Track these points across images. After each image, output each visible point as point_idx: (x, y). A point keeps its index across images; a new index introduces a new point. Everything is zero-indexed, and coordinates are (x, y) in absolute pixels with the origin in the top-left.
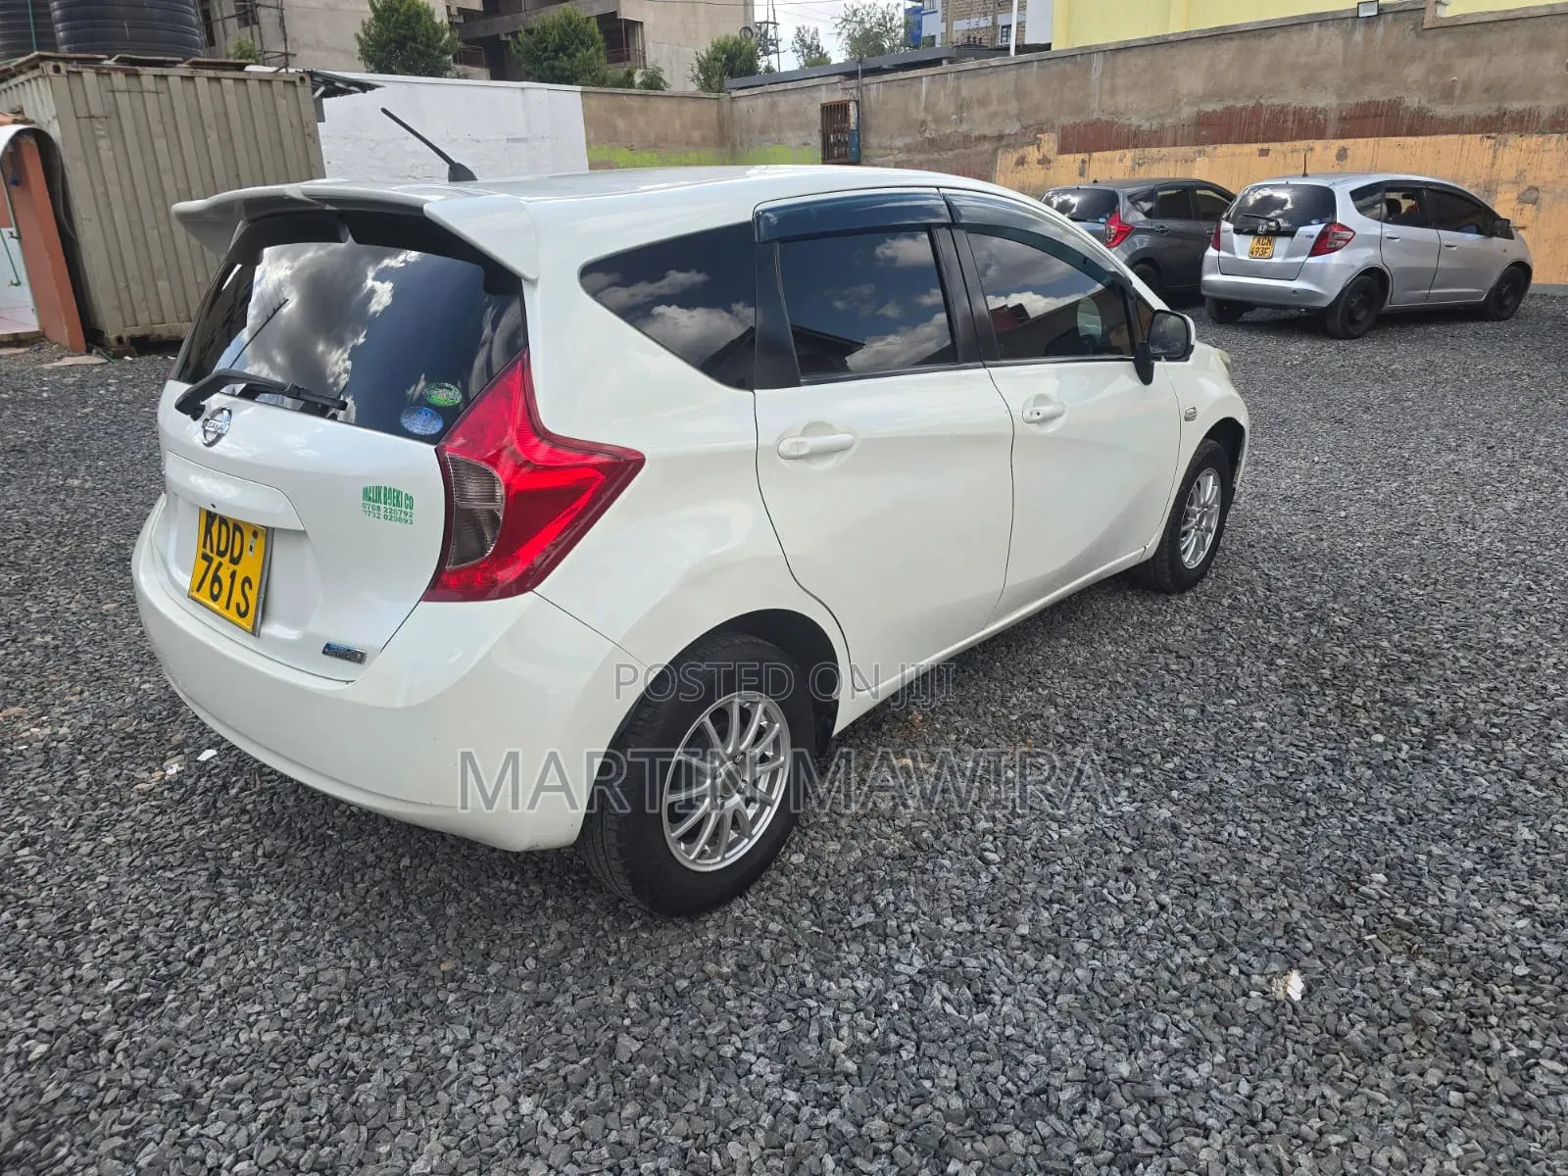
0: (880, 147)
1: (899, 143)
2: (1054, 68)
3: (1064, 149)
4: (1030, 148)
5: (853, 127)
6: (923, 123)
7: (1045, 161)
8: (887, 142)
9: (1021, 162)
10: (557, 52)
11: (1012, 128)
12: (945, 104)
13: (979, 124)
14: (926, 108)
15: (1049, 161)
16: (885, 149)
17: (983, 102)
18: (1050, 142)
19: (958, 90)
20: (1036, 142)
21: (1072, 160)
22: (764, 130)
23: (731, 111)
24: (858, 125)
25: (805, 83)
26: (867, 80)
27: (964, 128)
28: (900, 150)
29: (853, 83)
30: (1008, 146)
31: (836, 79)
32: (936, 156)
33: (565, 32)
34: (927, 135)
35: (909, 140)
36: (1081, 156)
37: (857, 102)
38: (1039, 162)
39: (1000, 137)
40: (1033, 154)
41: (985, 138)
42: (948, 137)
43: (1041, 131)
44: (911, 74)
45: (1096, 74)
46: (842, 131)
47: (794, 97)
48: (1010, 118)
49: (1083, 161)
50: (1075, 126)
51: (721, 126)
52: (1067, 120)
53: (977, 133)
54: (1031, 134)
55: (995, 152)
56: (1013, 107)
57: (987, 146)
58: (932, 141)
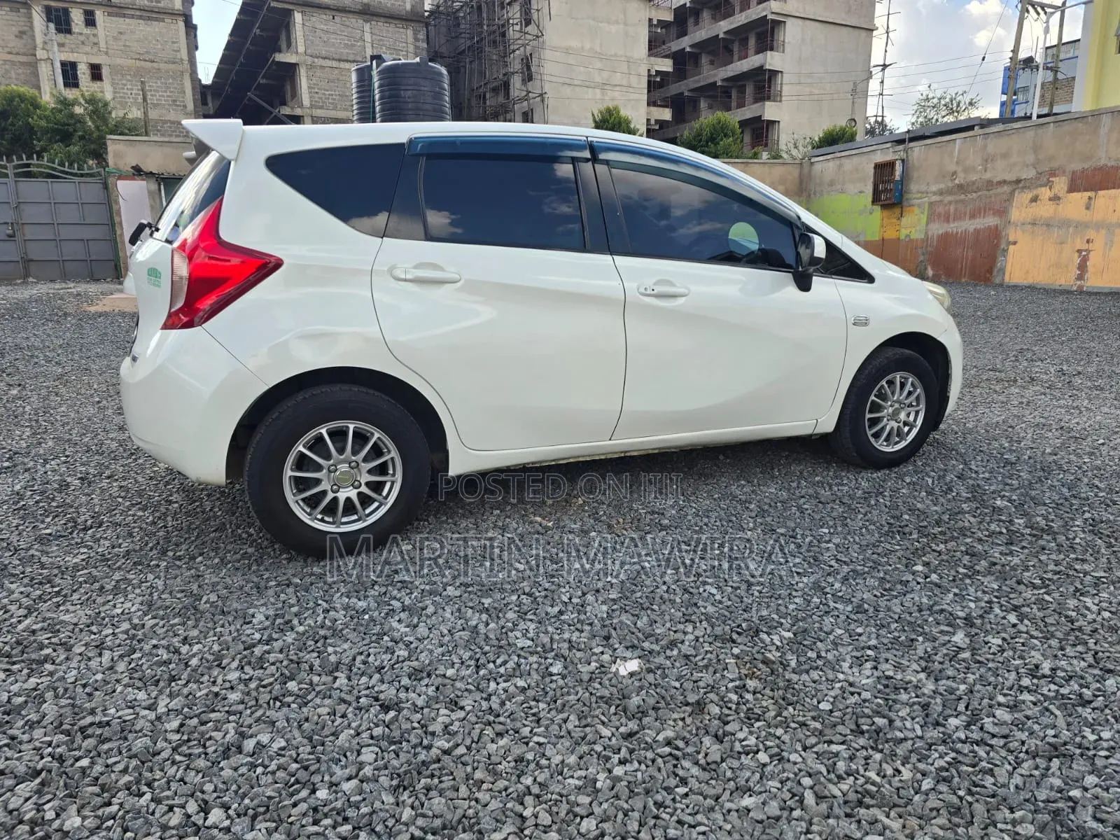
0: (919, 192)
1: (934, 188)
2: (1067, 127)
3: (1072, 189)
4: (1043, 189)
5: (897, 178)
6: (955, 173)
7: (1056, 199)
8: (924, 188)
9: (1035, 199)
10: (707, 142)
11: (1030, 174)
12: (974, 159)
13: (1000, 171)
14: (957, 163)
15: (1059, 198)
16: (923, 193)
17: (1005, 156)
18: (1061, 184)
19: (985, 146)
20: (1049, 184)
21: (1080, 197)
22: (832, 184)
23: (810, 171)
24: (902, 180)
25: (865, 150)
26: (912, 144)
27: (988, 176)
28: (935, 193)
29: (901, 147)
30: (1024, 187)
31: (889, 145)
32: (963, 197)
33: (714, 129)
34: (957, 182)
35: (942, 186)
36: (1089, 194)
37: (903, 161)
38: (1050, 199)
39: (1018, 181)
40: (1045, 193)
41: (1005, 182)
42: (974, 183)
43: (1054, 175)
44: (954, 136)
45: (1103, 131)
46: (889, 181)
47: (855, 159)
48: (1027, 166)
49: (1090, 198)
50: (1083, 171)
51: (801, 182)
52: (1077, 166)
53: (998, 179)
54: (1046, 177)
55: (1012, 193)
56: (1030, 158)
57: (1006, 188)
58: (960, 187)
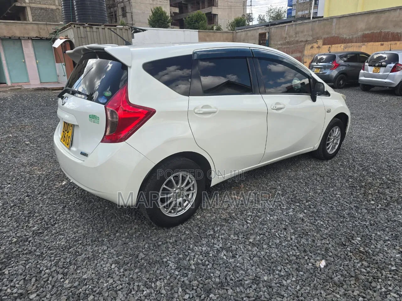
0: (274, 44)
1: (279, 43)
2: (322, 23)
3: (324, 44)
5: (267, 39)
6: (286, 38)
7: (319, 47)
8: (276, 43)
9: (312, 47)
10: (195, 22)
11: (310, 39)
12: (292, 33)
13: (301, 38)
14: (287, 34)
15: (320, 47)
16: (275, 44)
17: (302, 32)
18: (320, 42)
19: (296, 28)
20: (316, 42)
21: (326, 47)
22: (244, 40)
23: (236, 35)
24: (268, 39)
25: (255, 28)
26: (271, 27)
27: (297, 39)
28: (279, 45)
29: (267, 28)
30: (309, 43)
31: (263, 27)
32: (289, 46)
33: (197, 17)
35: (281, 42)
36: (329, 46)
37: (268, 33)
38: (317, 48)
39: (307, 41)
40: (315, 45)
41: (302, 41)
42: (292, 41)
43: (318, 39)
44: (283, 25)
45: (334, 24)
46: (264, 40)
47: (252, 32)
48: (310, 36)
49: (330, 47)
50: (328, 38)
52: (326, 36)
53: (300, 40)
54: (315, 40)
55: (305, 45)
56: (311, 33)
57: (303, 44)
58: (288, 42)
